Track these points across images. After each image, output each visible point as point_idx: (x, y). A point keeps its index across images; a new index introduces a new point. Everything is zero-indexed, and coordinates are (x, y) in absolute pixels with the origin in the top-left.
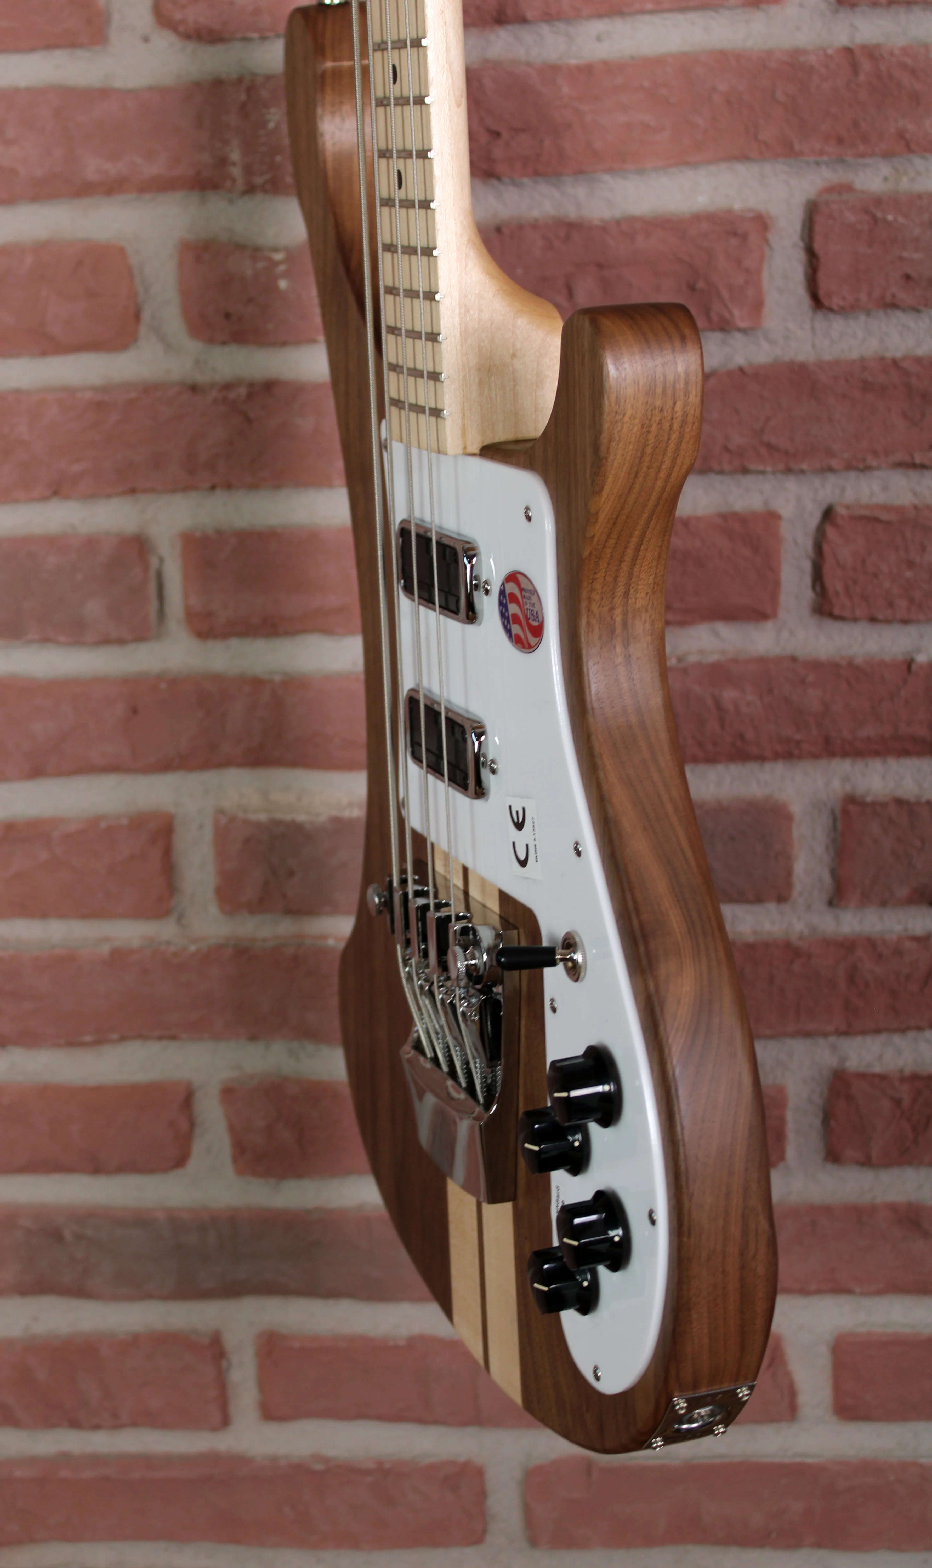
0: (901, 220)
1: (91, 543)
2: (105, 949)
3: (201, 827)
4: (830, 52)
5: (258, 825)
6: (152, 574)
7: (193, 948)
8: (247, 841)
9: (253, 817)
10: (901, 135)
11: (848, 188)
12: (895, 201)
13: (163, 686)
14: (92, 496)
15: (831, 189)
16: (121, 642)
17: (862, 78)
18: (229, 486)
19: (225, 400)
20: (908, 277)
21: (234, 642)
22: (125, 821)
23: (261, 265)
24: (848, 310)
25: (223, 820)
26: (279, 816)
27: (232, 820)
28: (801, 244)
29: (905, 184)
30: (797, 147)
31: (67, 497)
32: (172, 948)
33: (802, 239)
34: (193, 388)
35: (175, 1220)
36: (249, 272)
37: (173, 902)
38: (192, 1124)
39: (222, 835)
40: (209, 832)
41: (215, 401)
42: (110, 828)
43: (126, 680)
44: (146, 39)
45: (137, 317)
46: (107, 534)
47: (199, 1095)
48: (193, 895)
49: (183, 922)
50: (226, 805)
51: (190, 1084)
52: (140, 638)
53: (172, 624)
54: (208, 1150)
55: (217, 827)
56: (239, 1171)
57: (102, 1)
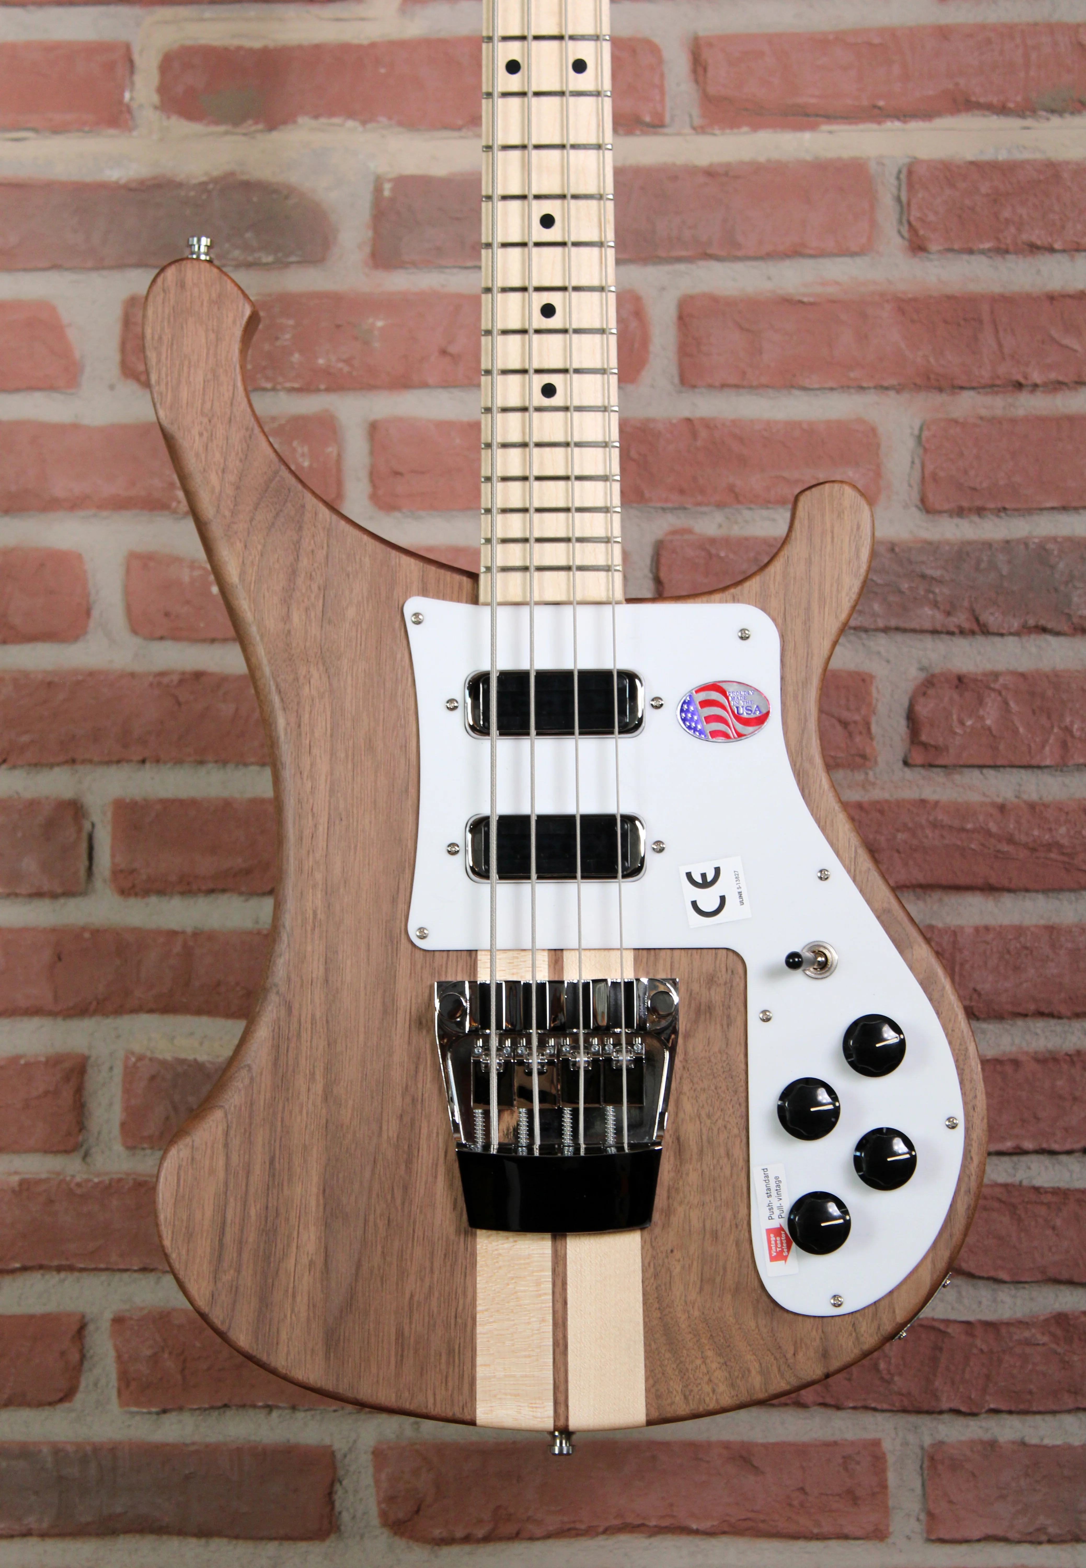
0: (731, 556)
1: (33, 805)
2: (15, 1179)
3: (111, 1068)
4: (674, 421)
5: (163, 1063)
6: (84, 836)
7: (96, 1180)
8: (153, 1078)
9: (160, 1057)
10: (731, 489)
11: (689, 531)
12: (727, 542)
13: (87, 935)
14: (36, 765)
15: (674, 532)
16: (53, 896)
17: (699, 443)
18: (158, 761)
19: (159, 684)
21: (153, 900)
22: (43, 1059)
23: (197, 573)
25: (133, 1060)
26: (183, 1056)
27: (141, 1058)
28: (650, 575)
29: (736, 531)
30: (647, 495)
31: (14, 767)
32: (78, 1179)
33: (651, 571)
34: (133, 675)
35: (57, 1451)
36: (186, 579)
37: (80, 1138)
38: (83, 1357)
39: (130, 1073)
40: (118, 1071)
41: (151, 684)
42: (28, 1065)
43: (53, 930)
44: (112, 387)
45: (88, 613)
46: (47, 798)
47: (91, 1327)
48: (99, 1133)
49: (89, 1160)
50: (138, 1048)
51: (83, 1316)
52: (68, 894)
53: (98, 883)
54: (96, 1384)
55: (126, 1067)
56: (123, 1403)
57: (77, 354)
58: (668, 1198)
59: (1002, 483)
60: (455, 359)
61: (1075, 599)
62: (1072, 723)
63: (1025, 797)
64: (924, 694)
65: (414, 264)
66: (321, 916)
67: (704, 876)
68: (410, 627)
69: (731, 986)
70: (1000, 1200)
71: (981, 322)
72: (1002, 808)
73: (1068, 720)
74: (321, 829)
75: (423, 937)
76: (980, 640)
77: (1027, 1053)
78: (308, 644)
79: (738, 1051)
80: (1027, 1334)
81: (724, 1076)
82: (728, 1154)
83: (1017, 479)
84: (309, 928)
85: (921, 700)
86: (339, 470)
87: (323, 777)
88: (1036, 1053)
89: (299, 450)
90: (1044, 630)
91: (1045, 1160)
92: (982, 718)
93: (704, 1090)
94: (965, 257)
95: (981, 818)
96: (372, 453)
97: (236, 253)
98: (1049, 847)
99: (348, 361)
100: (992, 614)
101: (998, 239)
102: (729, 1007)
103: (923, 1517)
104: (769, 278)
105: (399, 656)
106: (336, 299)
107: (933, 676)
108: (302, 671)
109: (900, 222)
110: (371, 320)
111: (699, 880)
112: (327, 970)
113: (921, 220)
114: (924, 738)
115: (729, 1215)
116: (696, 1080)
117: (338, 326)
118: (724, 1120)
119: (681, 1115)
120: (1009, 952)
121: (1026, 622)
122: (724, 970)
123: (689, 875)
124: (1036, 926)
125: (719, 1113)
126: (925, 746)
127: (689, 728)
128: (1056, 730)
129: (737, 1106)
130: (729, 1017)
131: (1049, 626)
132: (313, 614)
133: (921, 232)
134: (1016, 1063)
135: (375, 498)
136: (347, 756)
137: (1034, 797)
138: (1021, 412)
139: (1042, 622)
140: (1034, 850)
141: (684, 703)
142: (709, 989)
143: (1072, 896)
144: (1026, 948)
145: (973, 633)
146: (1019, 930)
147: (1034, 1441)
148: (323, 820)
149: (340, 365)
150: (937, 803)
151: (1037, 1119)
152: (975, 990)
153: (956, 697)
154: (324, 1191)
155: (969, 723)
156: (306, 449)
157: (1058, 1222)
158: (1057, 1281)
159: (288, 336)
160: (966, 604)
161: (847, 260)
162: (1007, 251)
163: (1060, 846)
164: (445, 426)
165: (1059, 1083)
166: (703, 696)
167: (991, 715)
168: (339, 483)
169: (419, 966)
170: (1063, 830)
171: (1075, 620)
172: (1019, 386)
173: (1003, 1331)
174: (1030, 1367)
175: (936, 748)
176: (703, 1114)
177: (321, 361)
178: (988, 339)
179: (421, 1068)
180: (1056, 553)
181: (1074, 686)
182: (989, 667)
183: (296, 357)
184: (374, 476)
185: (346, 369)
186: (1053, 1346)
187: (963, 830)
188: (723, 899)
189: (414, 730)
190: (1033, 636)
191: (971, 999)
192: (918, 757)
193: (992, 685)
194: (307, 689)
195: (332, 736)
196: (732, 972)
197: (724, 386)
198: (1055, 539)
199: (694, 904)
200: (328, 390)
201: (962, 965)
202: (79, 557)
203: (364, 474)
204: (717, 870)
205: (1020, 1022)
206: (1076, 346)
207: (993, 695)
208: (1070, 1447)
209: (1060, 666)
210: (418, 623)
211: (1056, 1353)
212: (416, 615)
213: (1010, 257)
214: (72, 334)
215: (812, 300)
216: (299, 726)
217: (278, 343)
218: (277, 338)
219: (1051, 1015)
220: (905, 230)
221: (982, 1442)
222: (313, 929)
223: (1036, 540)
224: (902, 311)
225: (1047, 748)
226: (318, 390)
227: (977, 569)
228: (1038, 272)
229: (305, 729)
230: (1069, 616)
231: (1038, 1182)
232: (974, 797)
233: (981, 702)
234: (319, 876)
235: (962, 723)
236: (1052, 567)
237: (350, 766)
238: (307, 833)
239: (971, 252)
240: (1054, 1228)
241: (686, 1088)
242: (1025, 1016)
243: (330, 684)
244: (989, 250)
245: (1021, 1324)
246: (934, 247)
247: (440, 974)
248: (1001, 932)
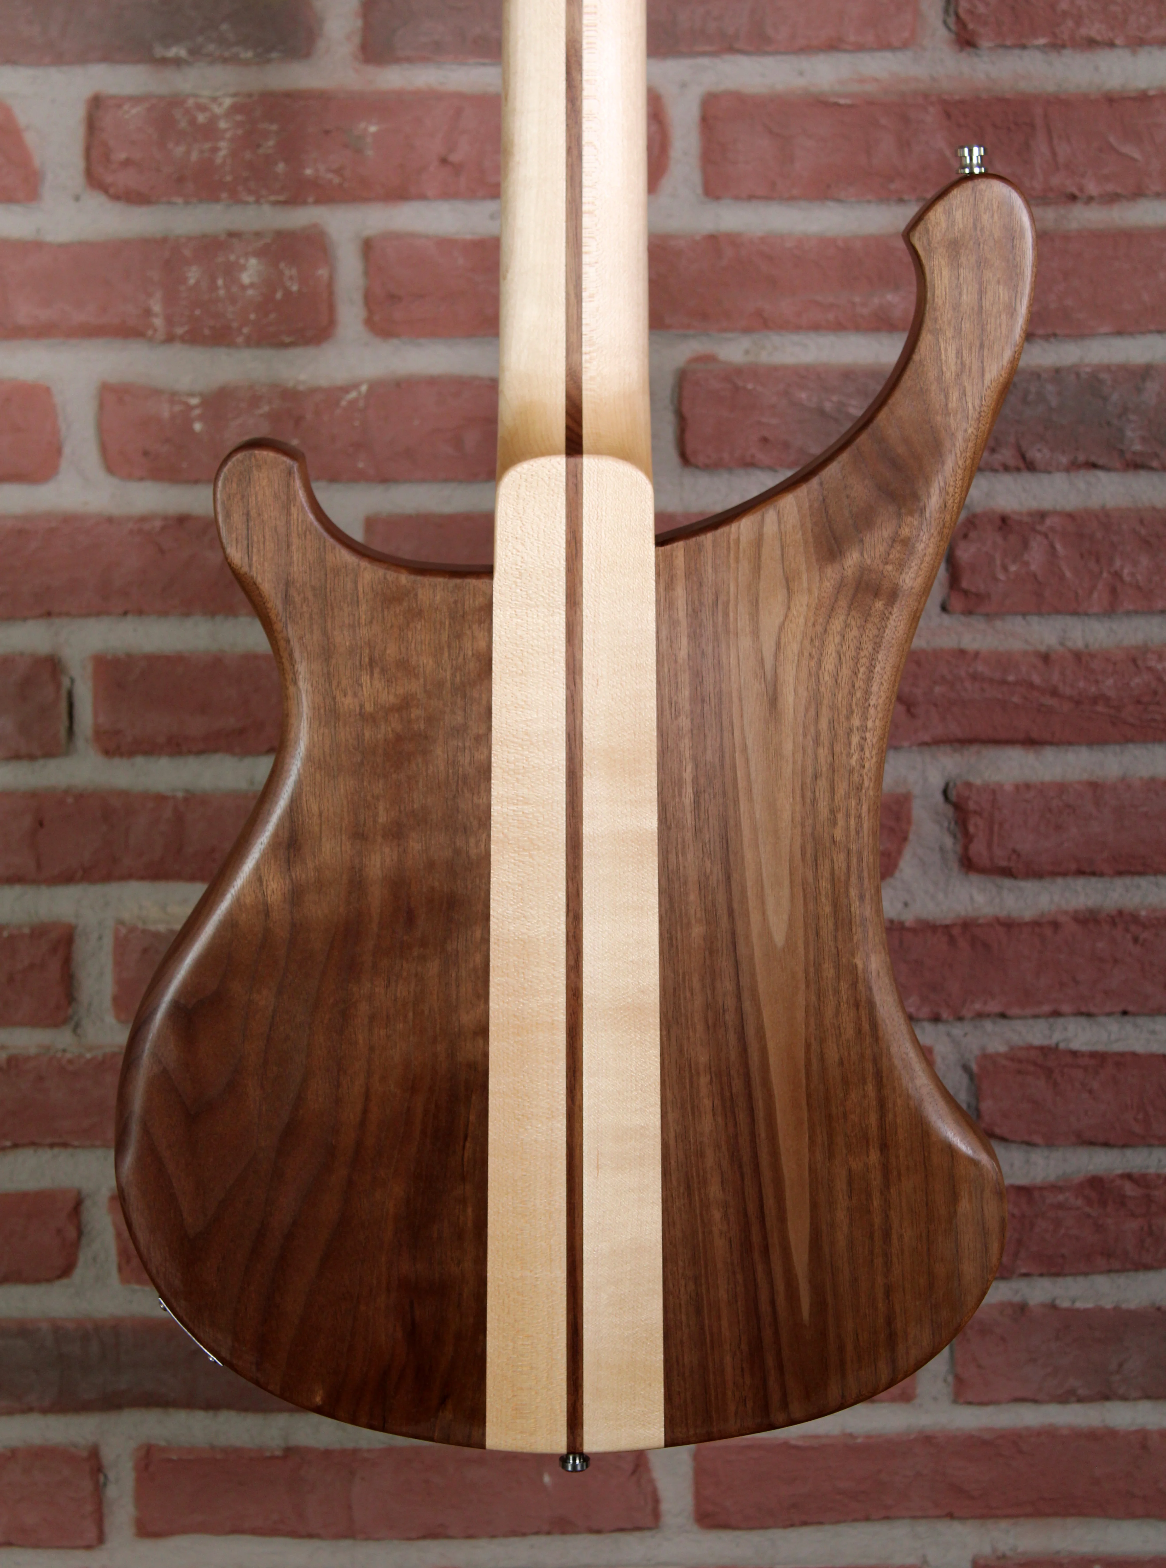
0: (760, 389)
1: (7, 661)
2: (2, 1056)
3: (100, 938)
4: (698, 238)
5: (156, 935)
6: (63, 693)
7: (88, 1056)
8: (146, 950)
9: (152, 927)
10: (759, 314)
11: (713, 358)
12: (754, 372)
13: (70, 800)
14: (9, 618)
15: (698, 359)
16: (31, 758)
17: (724, 262)
18: (140, 613)
19: (140, 532)
20: (765, 440)
21: (140, 760)
22: (26, 931)
23: (177, 408)
24: (713, 467)
25: (123, 931)
27: (132, 929)
28: (671, 407)
29: (764, 357)
30: (668, 320)
32: (69, 1056)
33: (673, 403)
34: (110, 520)
35: (58, 1330)
36: (166, 414)
37: (70, 1011)
38: (80, 1233)
39: (121, 945)
40: (108, 943)
41: (131, 532)
42: (11, 937)
43: (34, 794)
44: (77, 198)
45: (59, 452)
46: (22, 654)
47: (88, 1203)
48: (90, 1004)
49: (79, 1031)
50: (126, 916)
51: (79, 1192)
52: (49, 755)
53: (80, 742)
54: (95, 1259)
55: (117, 938)
56: (125, 1280)
57: (37, 162)
59: (1053, 306)
60: (457, 169)
61: (1129, 433)
62: (1122, 567)
63: (1069, 644)
64: (965, 536)
65: (409, 60)
70: (1035, 1064)
71: (1032, 126)
72: (1046, 658)
73: (1118, 563)
76: (1027, 476)
77: (1066, 913)
80: (1061, 1198)
83: (1069, 302)
85: (962, 544)
86: (331, 293)
88: (1076, 912)
89: (287, 273)
90: (1094, 466)
91: (1083, 1021)
92: (1027, 564)
94: (1017, 52)
95: (1024, 669)
96: (367, 273)
97: (211, 47)
98: (1095, 700)
99: (338, 171)
100: (1039, 450)
101: (1054, 35)
103: (950, 1379)
104: (801, 74)
106: (323, 98)
107: (975, 516)
109: (946, 11)
110: (362, 125)
113: (971, 12)
114: (964, 584)
117: (327, 132)
120: (1050, 810)
121: (1076, 458)
124: (1079, 782)
126: (966, 593)
128: (1105, 575)
131: (1100, 462)
133: (971, 26)
134: (1055, 925)
135: (369, 323)
137: (1080, 645)
138: (1074, 226)
139: (1093, 459)
140: (1078, 703)
143: (1117, 748)
144: (1068, 806)
145: (1018, 469)
146: (1062, 788)
147: (1065, 1304)
149: (330, 176)
150: (977, 654)
151: (1076, 982)
152: (1014, 851)
153: (999, 540)
155: (1013, 568)
156: (294, 272)
157: (1095, 1085)
158: (1091, 1143)
159: (271, 143)
160: (1012, 439)
161: (888, 55)
162: (1064, 46)
163: (1107, 700)
164: (446, 244)
165: (1100, 945)
167: (1036, 558)
168: (331, 308)
170: (1110, 682)
171: (1128, 456)
172: (1073, 198)
173: (1036, 1194)
174: (1062, 1231)
175: (978, 595)
177: (308, 172)
178: (1041, 146)
180: (1109, 383)
181: (1125, 527)
182: (1034, 505)
183: (281, 167)
184: (369, 298)
185: (336, 180)
186: (1088, 1209)
187: (1004, 682)
190: (1082, 472)
191: (1009, 859)
192: (957, 603)
193: (1038, 527)
197: (751, 197)
198: (1108, 368)
200: (318, 202)
201: (1001, 825)
202: (48, 390)
203: (358, 297)
205: (1060, 881)
206: (1136, 155)
207: (1039, 538)
208: (1102, 1310)
209: (1111, 504)
211: (1089, 1216)
213: (1067, 52)
214: (30, 138)
215: (848, 101)
217: (261, 151)
218: (259, 146)
219: (1093, 874)
220: (952, 20)
221: (1011, 1304)
223: (1088, 370)
224: (948, 115)
225: (1095, 595)
226: (304, 203)
227: (1024, 401)
228: (1097, 68)
230: (1121, 452)
231: (1075, 1045)
232: (1016, 646)
233: (1026, 544)
235: (1005, 569)
236: (1105, 399)
239: (1024, 47)
240: (1090, 1092)
242: (1065, 874)
244: (1045, 46)
245: (1054, 1188)
246: (985, 44)
248: (1042, 789)
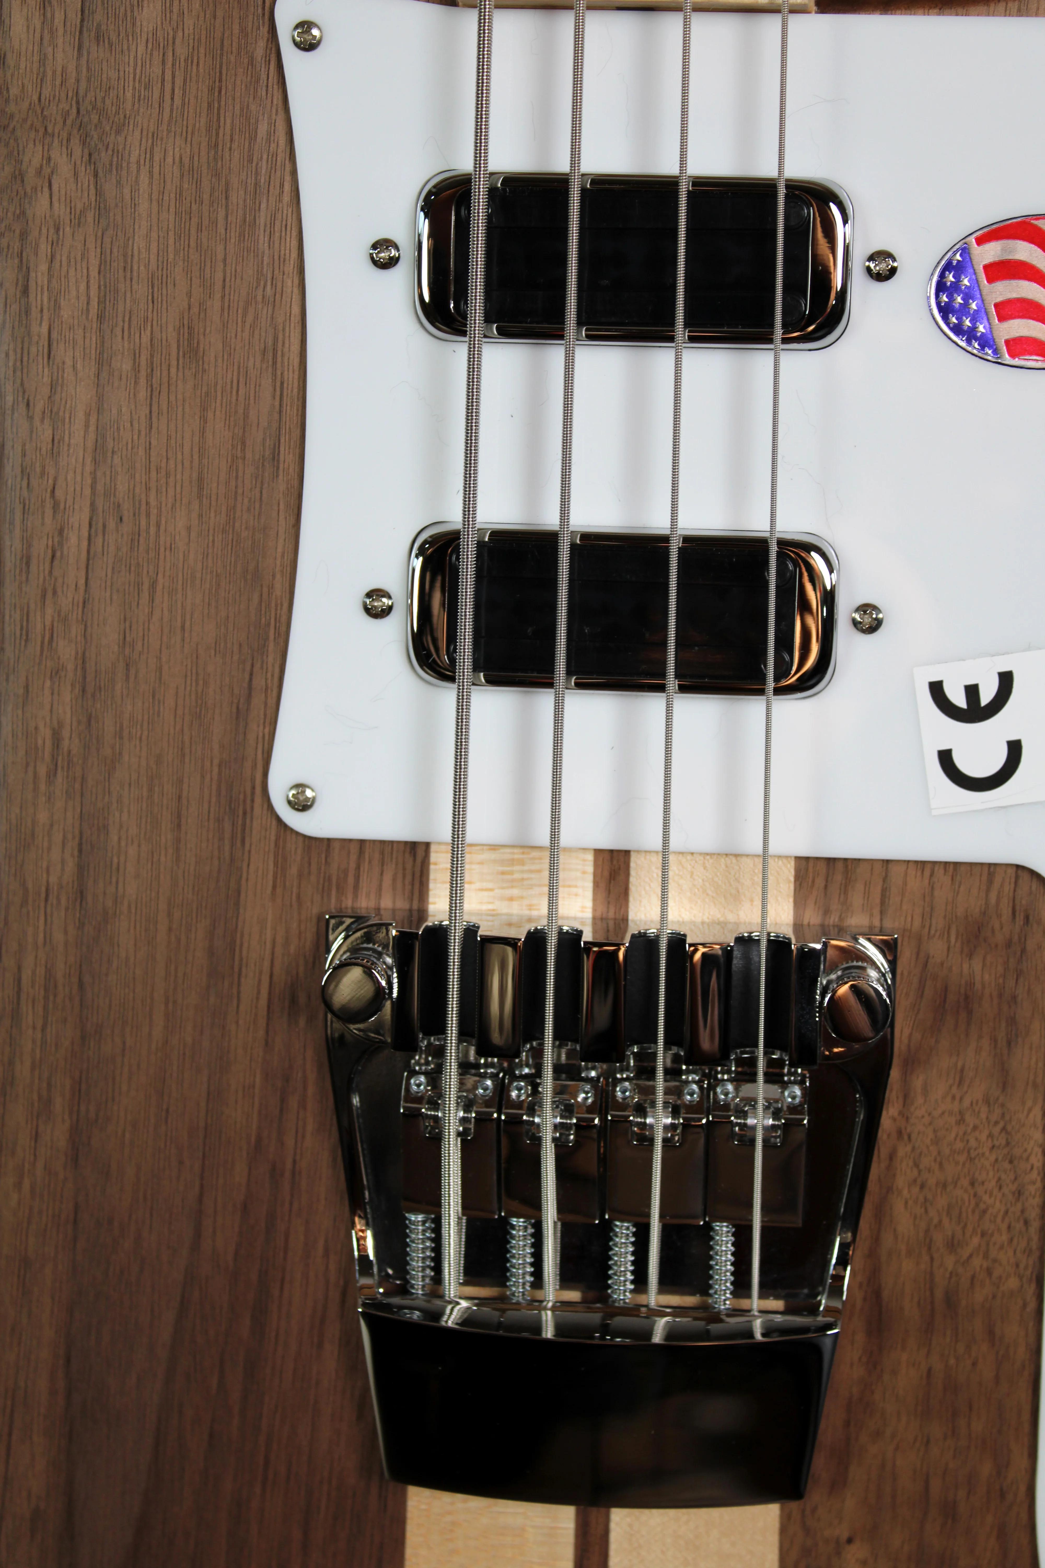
58: (847, 1424)
66: (71, 743)
67: (972, 691)
68: (291, 56)
69: (1023, 951)
74: (73, 539)
75: (302, 805)
78: (46, 92)
79: (1029, 1103)
81: (993, 1158)
82: (991, 1333)
84: (42, 770)
87: (80, 416)
93: (945, 1186)
102: (1014, 998)
105: (263, 129)
108: (33, 157)
111: (959, 700)
112: (81, 869)
115: (986, 1469)
116: (926, 1162)
118: (986, 1256)
119: (887, 1240)
122: (1006, 912)
123: (937, 690)
125: (976, 1241)
127: (957, 330)
129: (1019, 1226)
130: (1012, 1021)
132: (59, 17)
136: (136, 369)
141: (948, 267)
142: (970, 956)
148: (79, 518)
154: (68, 1360)
166: (991, 252)
169: (294, 870)
176: (939, 1239)
179: (293, 1102)
188: (1015, 749)
189: (296, 310)
194: (43, 200)
195: (101, 317)
196: (1027, 918)
199: (946, 758)
204: (1006, 680)
210: (308, 46)
212: (305, 26)
216: (25, 291)
222: (52, 774)
229: (39, 298)
234: (66, 651)
237: (143, 394)
238: (40, 548)
241: (901, 1182)
243: (99, 193)
247: (341, 890)
